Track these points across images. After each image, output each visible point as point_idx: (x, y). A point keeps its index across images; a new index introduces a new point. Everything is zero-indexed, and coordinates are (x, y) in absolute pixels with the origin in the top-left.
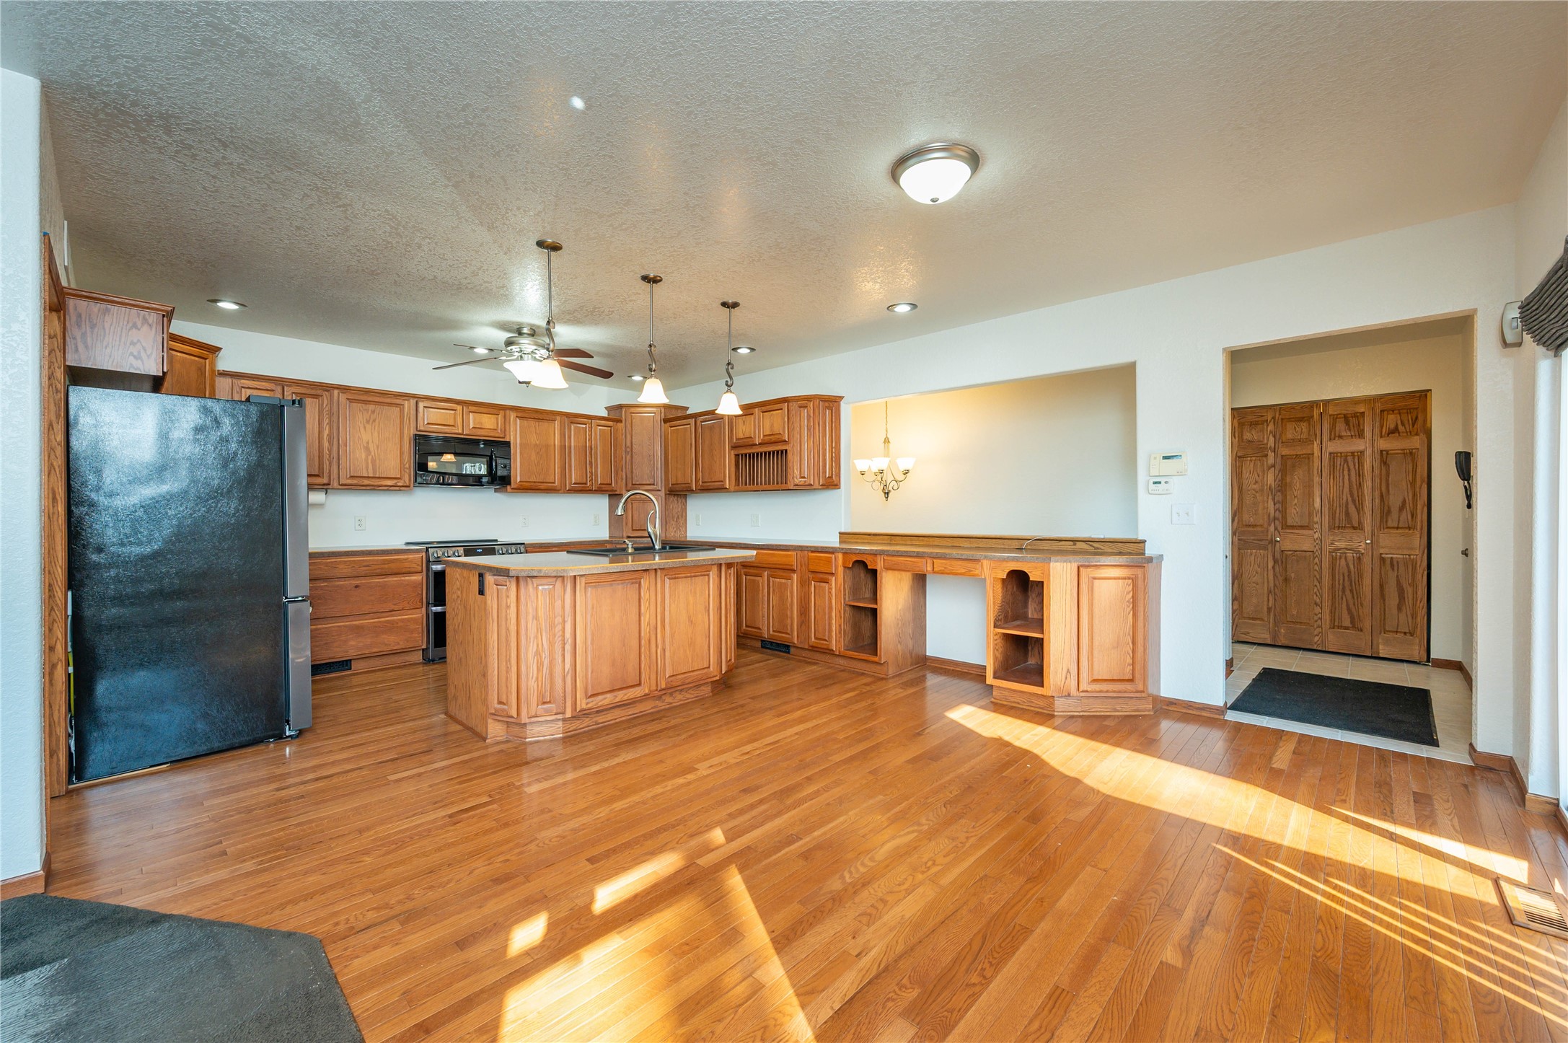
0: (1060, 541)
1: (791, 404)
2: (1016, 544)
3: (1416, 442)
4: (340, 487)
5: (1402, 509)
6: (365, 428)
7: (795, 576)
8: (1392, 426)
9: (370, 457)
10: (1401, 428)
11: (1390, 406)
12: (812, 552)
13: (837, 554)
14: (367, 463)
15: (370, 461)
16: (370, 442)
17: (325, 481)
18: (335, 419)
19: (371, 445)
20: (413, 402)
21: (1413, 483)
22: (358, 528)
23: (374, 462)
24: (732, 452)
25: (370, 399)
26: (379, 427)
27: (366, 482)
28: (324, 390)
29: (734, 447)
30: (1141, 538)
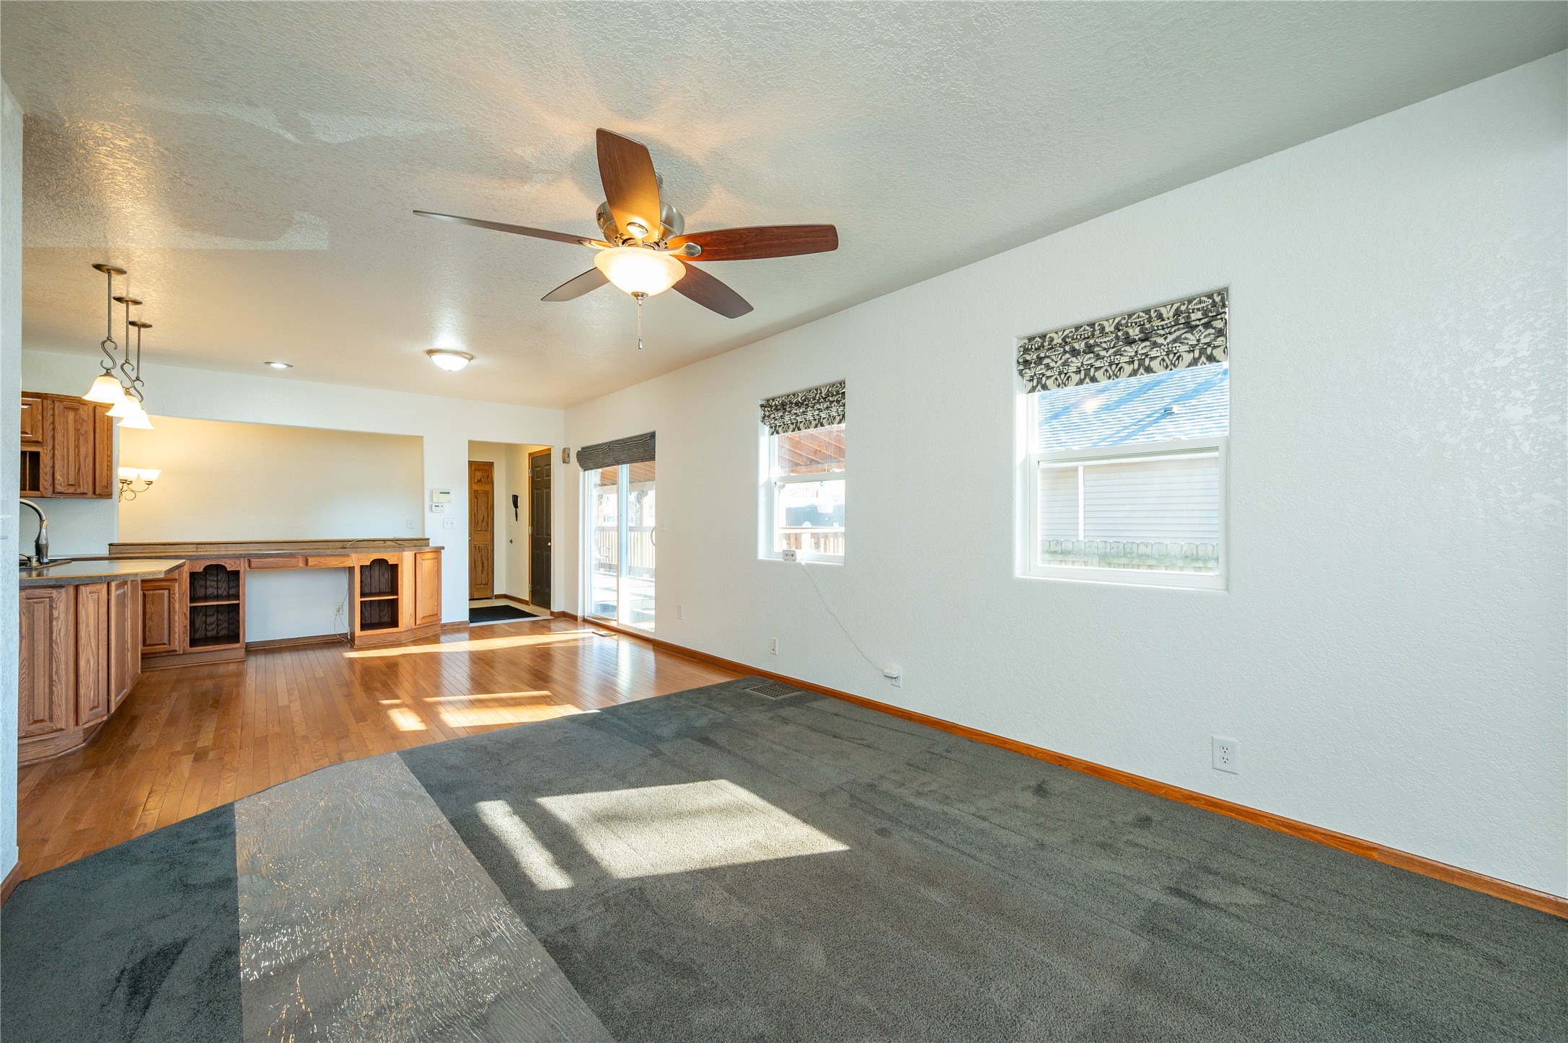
0: (374, 541)
1: (48, 402)
2: (340, 545)
3: (488, 487)
5: (483, 521)
8: (479, 478)
10: (482, 480)
11: (478, 468)
21: (487, 508)
30: (427, 537)
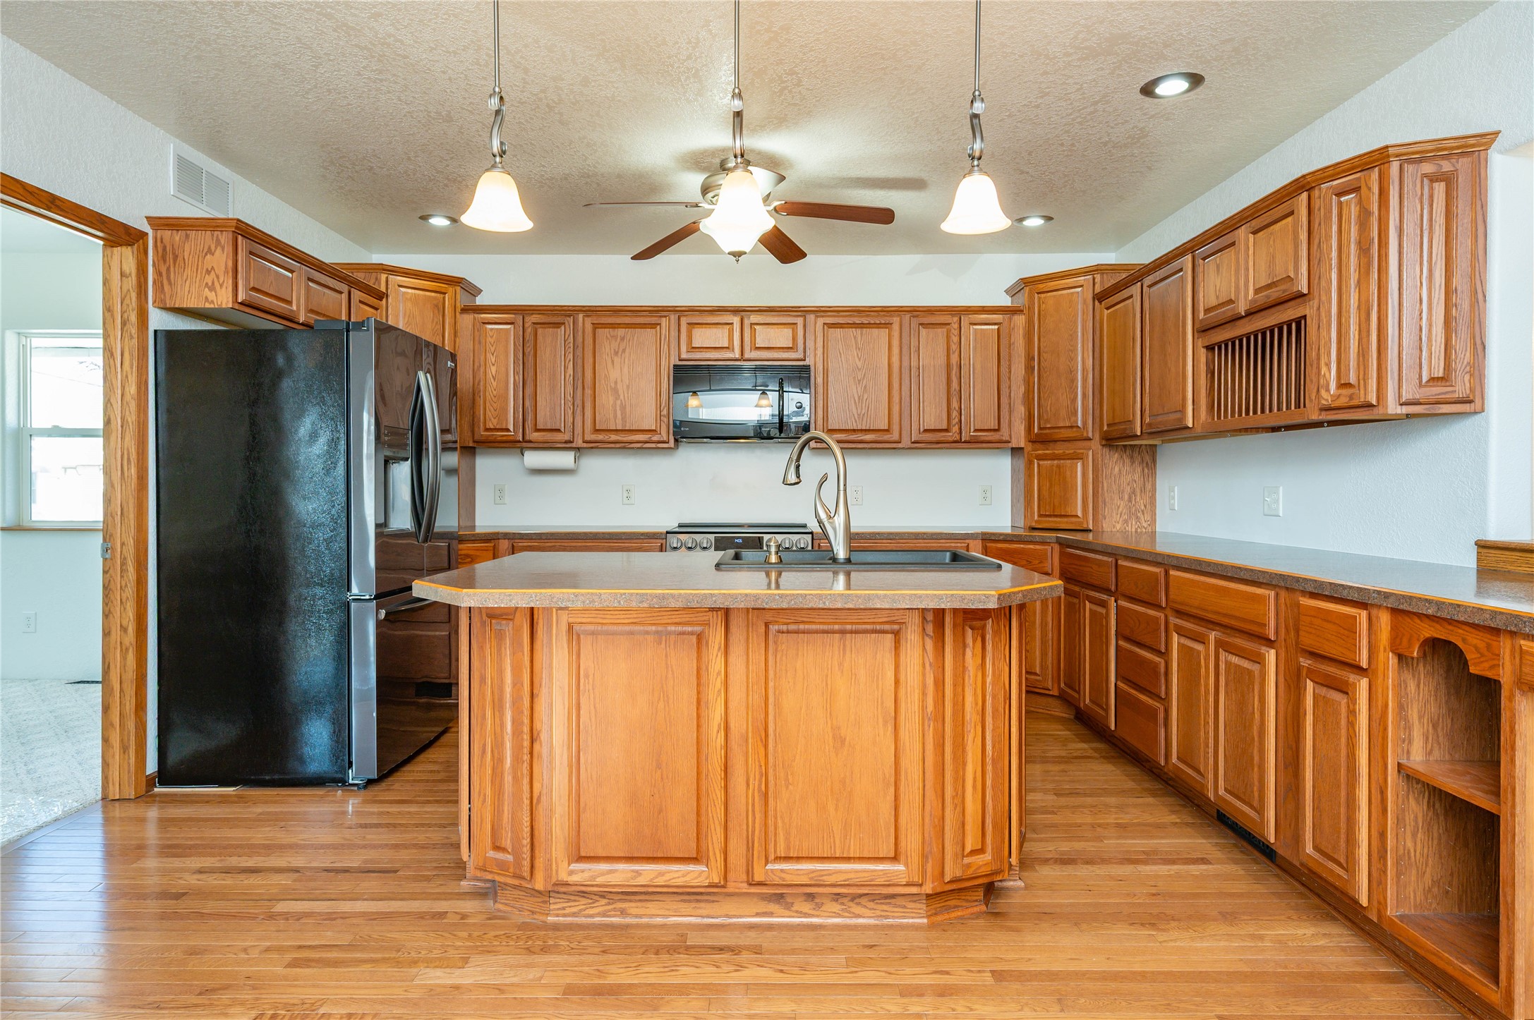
1: (1316, 193)
4: (585, 445)
6: (613, 362)
7: (1271, 656)
9: (618, 402)
12: (1313, 595)
13: (1374, 612)
14: (615, 411)
15: (618, 408)
16: (619, 380)
17: (567, 437)
18: (579, 352)
19: (619, 386)
20: (673, 317)
22: (626, 501)
23: (623, 408)
24: (1200, 343)
25: (618, 320)
26: (629, 360)
27: (614, 437)
28: (566, 316)
29: (1202, 330)
